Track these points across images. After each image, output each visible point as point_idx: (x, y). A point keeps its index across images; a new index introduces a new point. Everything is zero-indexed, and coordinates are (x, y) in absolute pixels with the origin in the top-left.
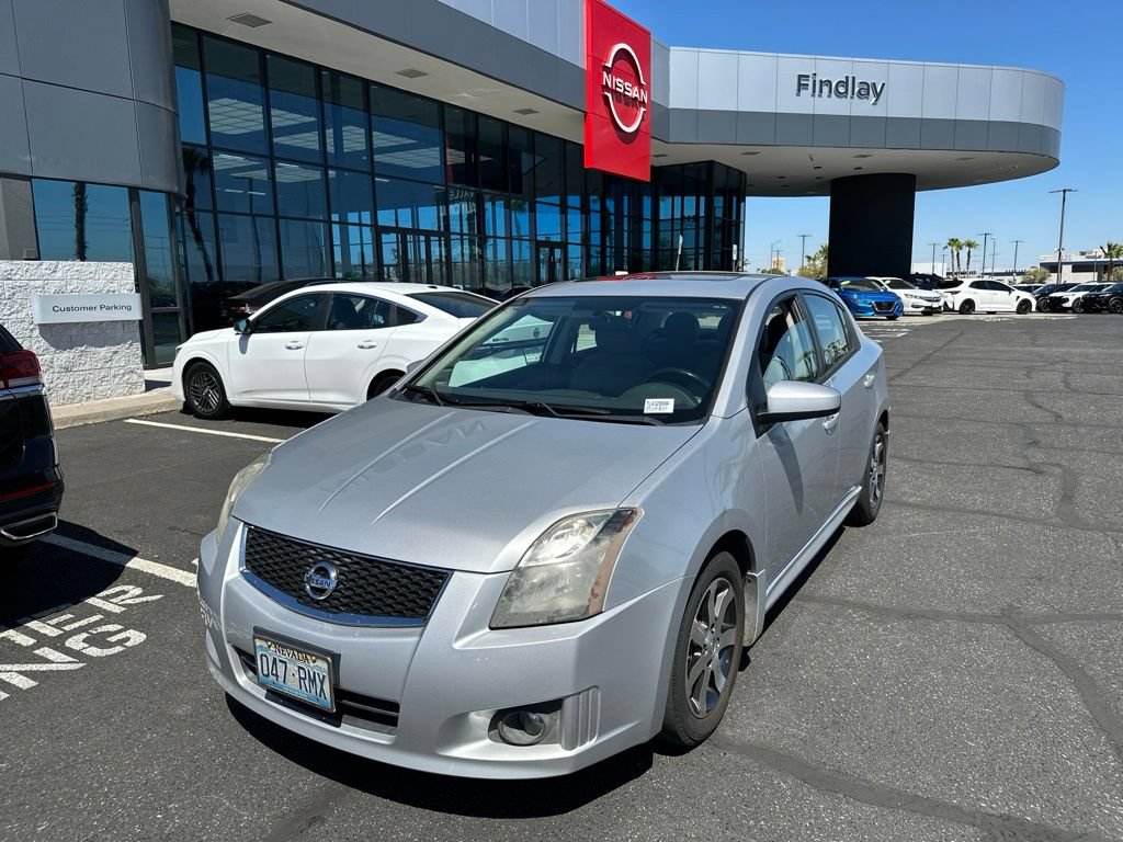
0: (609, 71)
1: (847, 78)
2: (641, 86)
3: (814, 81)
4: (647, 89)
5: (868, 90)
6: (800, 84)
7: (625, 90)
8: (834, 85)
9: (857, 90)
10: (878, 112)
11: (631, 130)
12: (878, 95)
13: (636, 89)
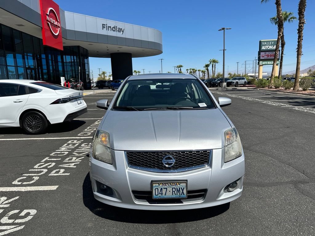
0: (48, 16)
1: (115, 26)
2: (58, 21)
3: (107, 26)
4: (60, 23)
5: (120, 30)
6: (103, 27)
7: (53, 22)
8: (112, 28)
9: (118, 30)
10: (123, 36)
11: (57, 34)
12: (123, 32)
13: (57, 22)
